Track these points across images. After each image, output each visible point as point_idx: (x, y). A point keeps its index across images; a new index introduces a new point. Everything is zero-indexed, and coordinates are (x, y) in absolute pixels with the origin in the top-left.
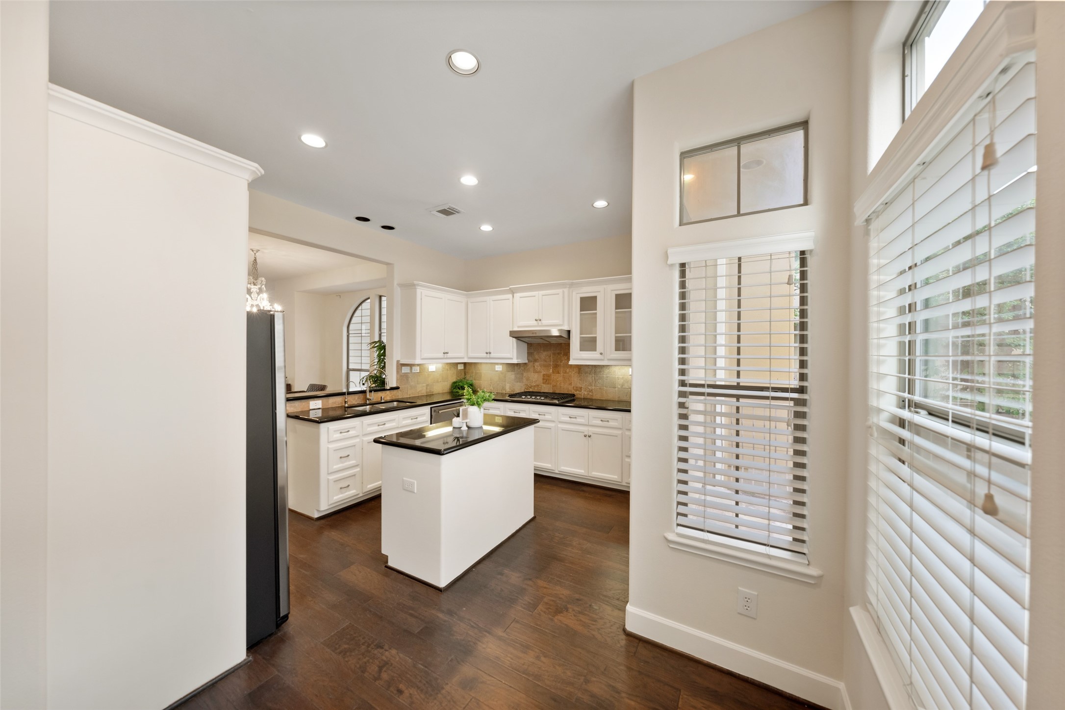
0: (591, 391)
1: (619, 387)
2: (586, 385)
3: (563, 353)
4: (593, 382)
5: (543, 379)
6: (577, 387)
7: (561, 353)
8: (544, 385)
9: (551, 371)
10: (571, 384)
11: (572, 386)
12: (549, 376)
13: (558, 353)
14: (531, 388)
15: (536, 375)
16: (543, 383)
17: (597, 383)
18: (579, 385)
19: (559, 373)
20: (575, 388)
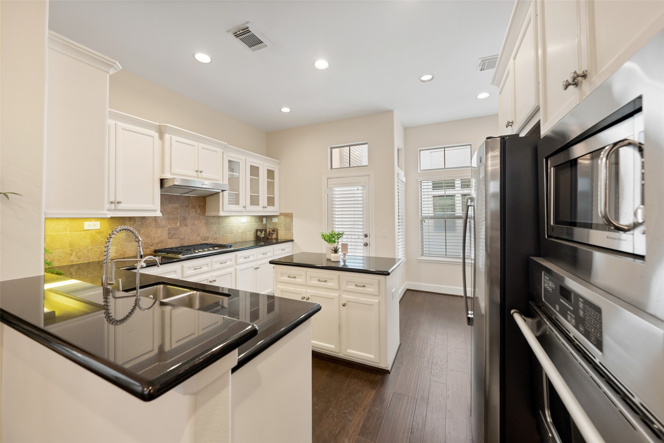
0: (216, 239)
1: (235, 232)
2: (212, 234)
3: (191, 206)
4: (217, 230)
5: (169, 234)
6: (205, 237)
7: (189, 206)
8: (170, 241)
9: (178, 224)
10: (199, 235)
11: (200, 237)
12: (176, 229)
13: (186, 206)
14: (152, 246)
15: (159, 231)
16: (169, 238)
17: (220, 231)
18: (206, 235)
19: (187, 226)
20: (203, 238)
